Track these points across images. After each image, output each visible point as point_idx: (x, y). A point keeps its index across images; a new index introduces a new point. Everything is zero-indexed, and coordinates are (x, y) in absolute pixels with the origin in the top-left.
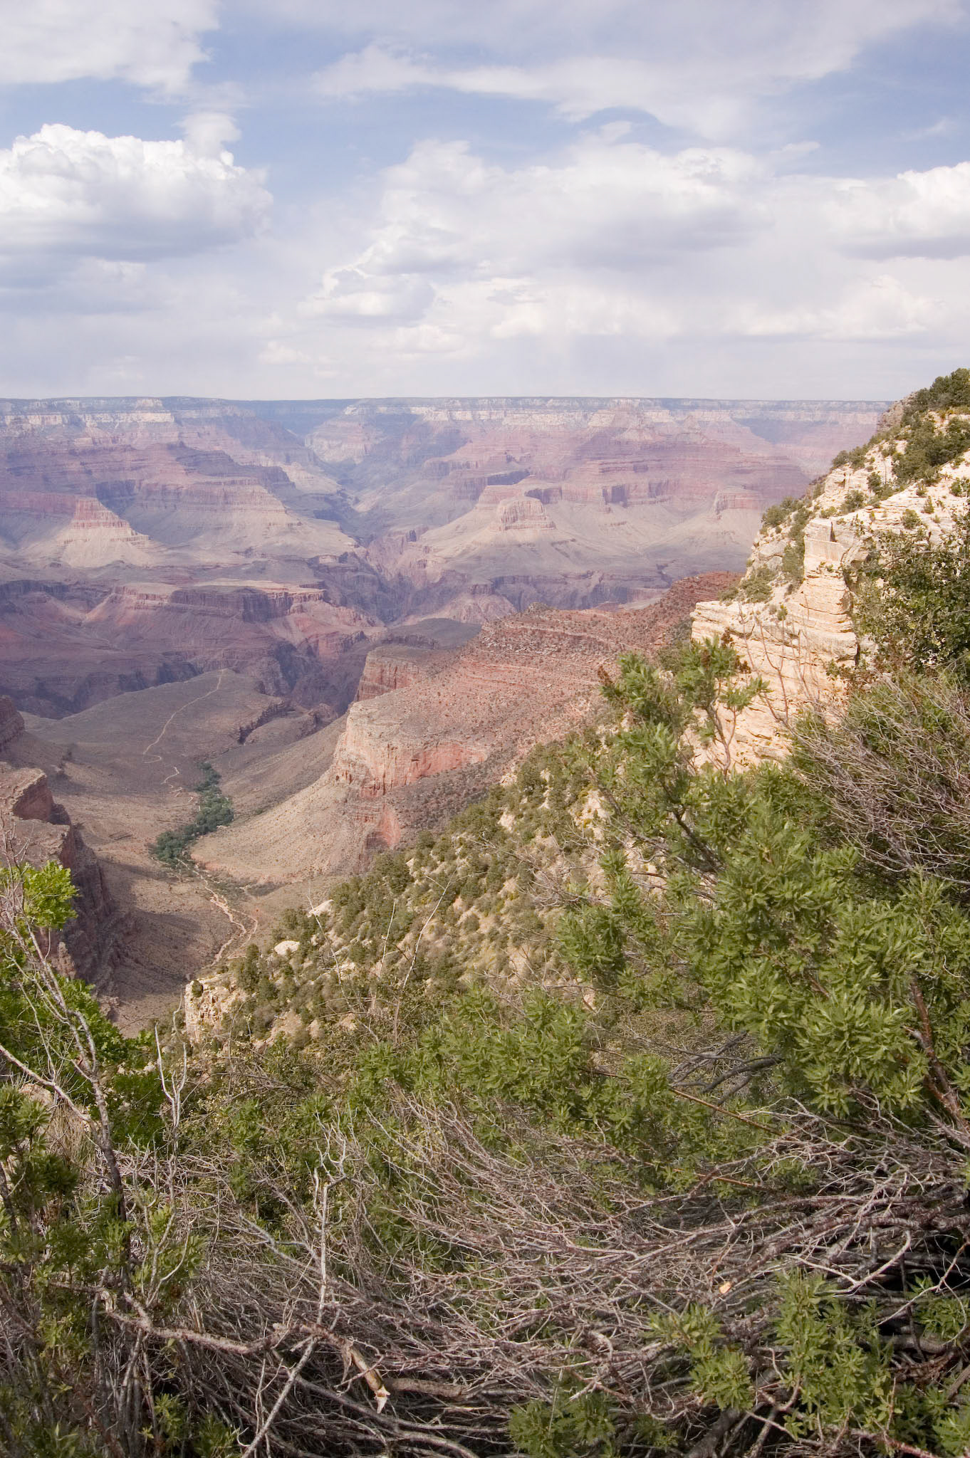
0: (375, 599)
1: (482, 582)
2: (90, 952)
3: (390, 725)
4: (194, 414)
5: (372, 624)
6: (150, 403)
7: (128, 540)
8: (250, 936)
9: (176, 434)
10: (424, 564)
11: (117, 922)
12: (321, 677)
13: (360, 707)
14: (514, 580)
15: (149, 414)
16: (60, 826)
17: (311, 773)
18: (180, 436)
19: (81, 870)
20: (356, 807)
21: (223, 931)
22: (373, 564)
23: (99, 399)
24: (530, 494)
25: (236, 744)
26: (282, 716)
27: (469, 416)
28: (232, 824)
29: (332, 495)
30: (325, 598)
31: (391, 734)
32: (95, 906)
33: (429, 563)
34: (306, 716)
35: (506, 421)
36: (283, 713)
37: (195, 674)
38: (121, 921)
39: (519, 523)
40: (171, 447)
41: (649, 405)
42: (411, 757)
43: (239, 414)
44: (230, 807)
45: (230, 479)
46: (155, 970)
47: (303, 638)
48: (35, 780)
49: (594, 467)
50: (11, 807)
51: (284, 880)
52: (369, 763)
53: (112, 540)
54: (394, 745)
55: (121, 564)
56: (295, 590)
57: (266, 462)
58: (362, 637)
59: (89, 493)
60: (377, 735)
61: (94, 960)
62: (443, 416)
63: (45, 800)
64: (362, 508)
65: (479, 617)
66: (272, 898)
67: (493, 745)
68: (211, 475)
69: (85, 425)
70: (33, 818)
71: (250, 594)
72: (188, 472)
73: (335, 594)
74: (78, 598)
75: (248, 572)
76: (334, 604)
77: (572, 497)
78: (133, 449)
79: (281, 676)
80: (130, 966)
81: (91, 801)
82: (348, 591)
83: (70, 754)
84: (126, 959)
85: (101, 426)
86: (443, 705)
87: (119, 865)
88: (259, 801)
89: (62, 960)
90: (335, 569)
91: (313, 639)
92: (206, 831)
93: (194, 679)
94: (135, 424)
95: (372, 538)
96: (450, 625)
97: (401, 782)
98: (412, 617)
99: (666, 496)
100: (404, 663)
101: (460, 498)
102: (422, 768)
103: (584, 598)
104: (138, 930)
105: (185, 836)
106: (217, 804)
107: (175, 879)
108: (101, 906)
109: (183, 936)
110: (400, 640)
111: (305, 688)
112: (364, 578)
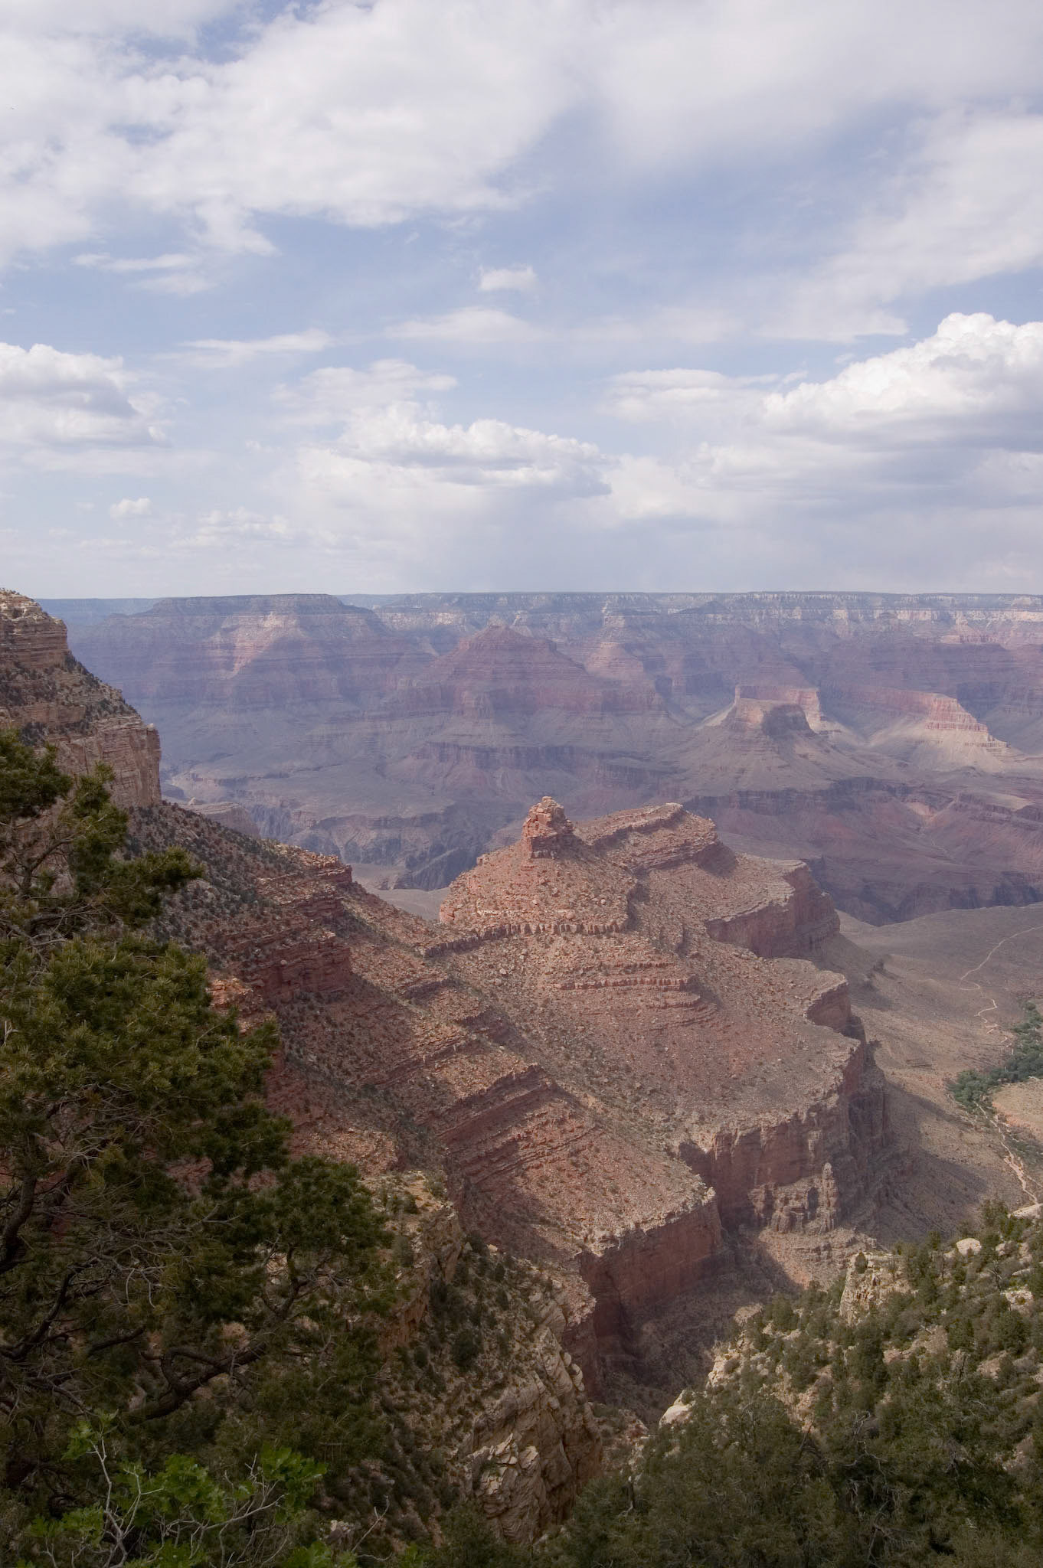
2: (856, 1182)
6: (1028, 601)
7: (983, 745)
11: (892, 1157)
15: (1026, 613)
16: (850, 1039)
19: (863, 1091)
23: (972, 595)
32: (872, 1134)
37: (1036, 901)
38: (897, 1157)
46: (924, 1220)
48: (836, 985)
50: (806, 1009)
53: (966, 744)
55: (971, 771)
59: (949, 693)
61: (859, 1192)
63: (842, 1008)
69: (954, 622)
70: (827, 1025)
74: (921, 801)
78: (1003, 650)
80: (897, 1210)
81: (894, 1019)
83: (882, 964)
84: (895, 1200)
85: (971, 623)
87: (910, 1095)
89: (825, 1182)
92: (1015, 1080)
93: (1032, 906)
94: (1008, 623)
104: (913, 1171)
105: (989, 1079)
106: (1033, 1051)
107: (969, 1125)
108: (879, 1135)
109: (964, 1192)
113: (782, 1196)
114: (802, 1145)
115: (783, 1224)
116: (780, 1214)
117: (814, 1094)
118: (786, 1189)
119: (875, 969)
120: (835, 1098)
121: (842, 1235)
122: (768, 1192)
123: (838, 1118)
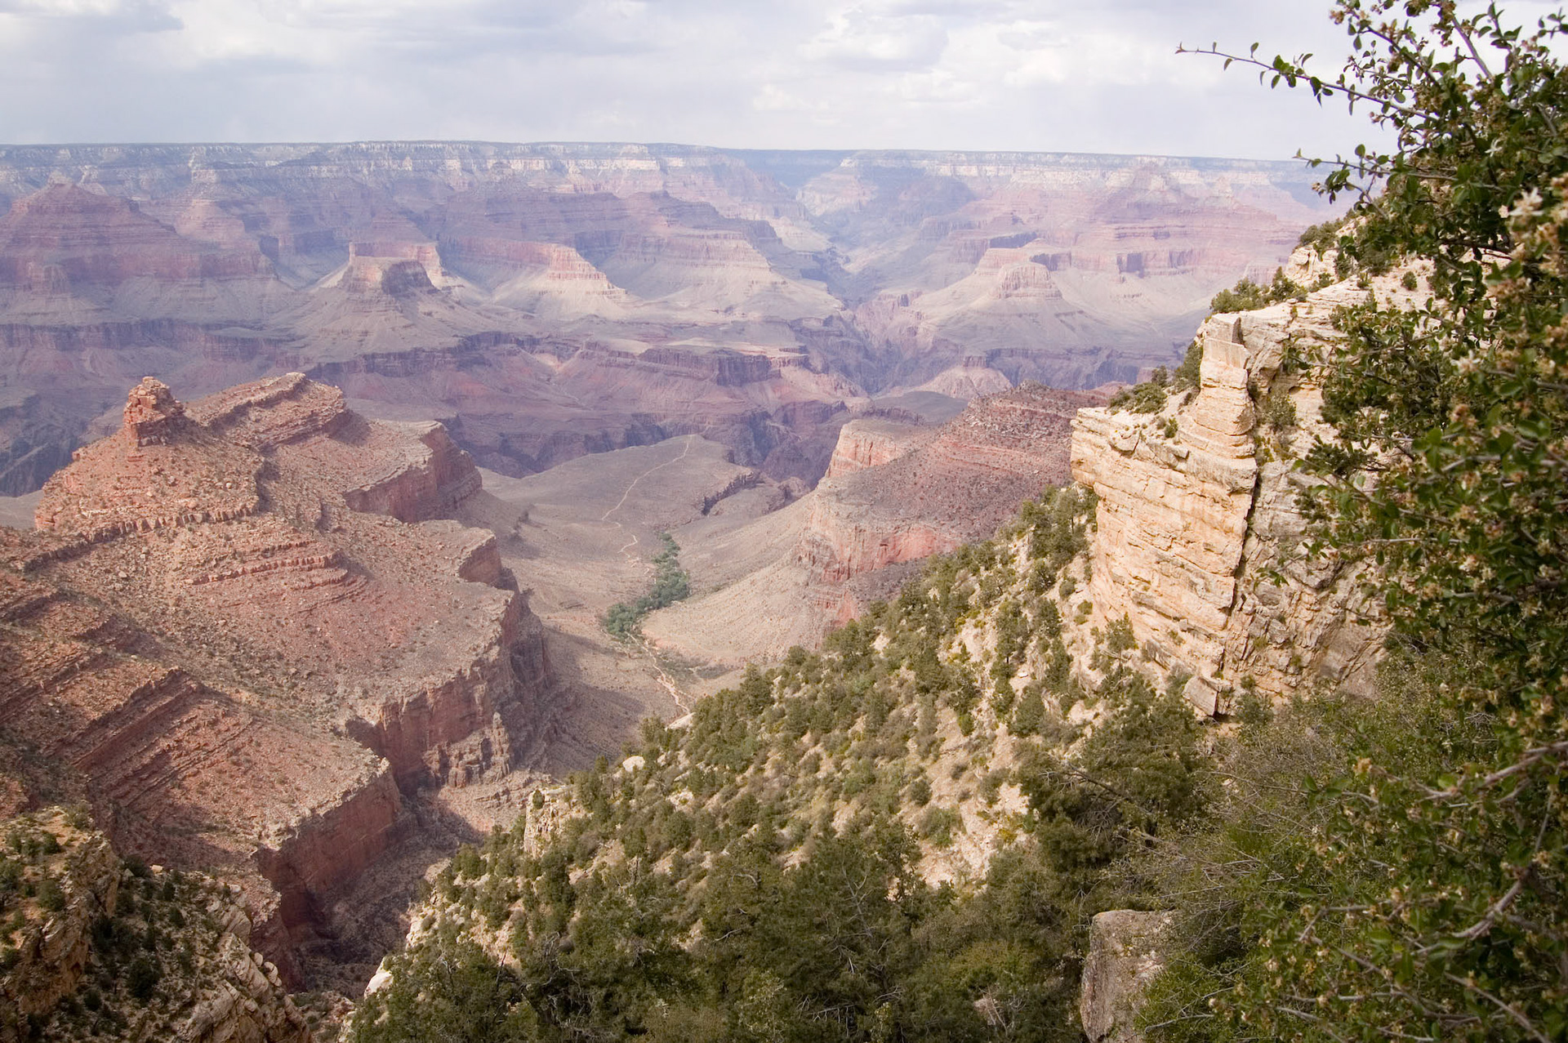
0: (859, 366)
1: (976, 354)
2: (525, 725)
3: (860, 505)
4: (680, 162)
5: (854, 394)
6: (636, 149)
7: (604, 293)
9: (661, 183)
10: (913, 331)
11: (557, 696)
12: (795, 448)
13: (829, 483)
14: (1012, 353)
15: (634, 161)
16: (504, 592)
17: (775, 550)
18: (664, 185)
19: (522, 639)
20: (818, 592)
22: (860, 329)
24: (1035, 259)
25: (700, 515)
26: (750, 488)
27: (974, 171)
28: (687, 600)
29: (820, 253)
30: (805, 364)
31: (861, 516)
32: (535, 678)
33: (921, 330)
34: (775, 490)
35: (1015, 178)
36: (751, 485)
37: (664, 438)
38: (561, 695)
39: (1021, 290)
40: (654, 196)
41: (1176, 164)
42: (880, 542)
43: (728, 163)
44: (686, 582)
45: (713, 232)
46: (592, 749)
47: (779, 405)
48: (484, 541)
49: (1109, 231)
50: (457, 568)
51: (736, 663)
52: (834, 545)
53: (588, 293)
54: (863, 527)
55: (595, 319)
56: (774, 353)
57: (753, 214)
58: (842, 407)
59: (567, 243)
60: (845, 516)
61: (529, 734)
62: (945, 170)
63: (493, 563)
64: (852, 268)
65: (970, 392)
66: (723, 682)
68: (695, 227)
69: (567, 172)
70: (479, 580)
71: (726, 356)
72: (670, 223)
73: (817, 363)
74: (549, 352)
75: (725, 332)
76: (814, 371)
77: (1083, 265)
78: (615, 198)
79: (753, 444)
80: (566, 743)
81: (544, 566)
82: (831, 358)
83: (527, 515)
84: (564, 735)
85: (583, 172)
86: (919, 486)
87: (566, 635)
88: (717, 577)
89: (495, 731)
90: (818, 333)
91: (790, 407)
92: (659, 606)
93: (661, 444)
94: (619, 171)
95: (860, 301)
96: (939, 399)
97: (867, 567)
98: (897, 388)
99: (1188, 267)
101: (958, 261)
102: (891, 553)
103: (1088, 377)
104: (578, 705)
105: (637, 609)
106: (674, 578)
107: (623, 654)
108: (542, 676)
109: (625, 716)
110: (882, 413)
111: (778, 459)
112: (849, 344)
113: (456, 752)
114: (469, 700)
115: (460, 779)
116: (456, 770)
117: (474, 650)
118: (459, 745)
119: (520, 520)
120: (496, 649)
121: (518, 777)
122: (442, 752)
123: (501, 669)
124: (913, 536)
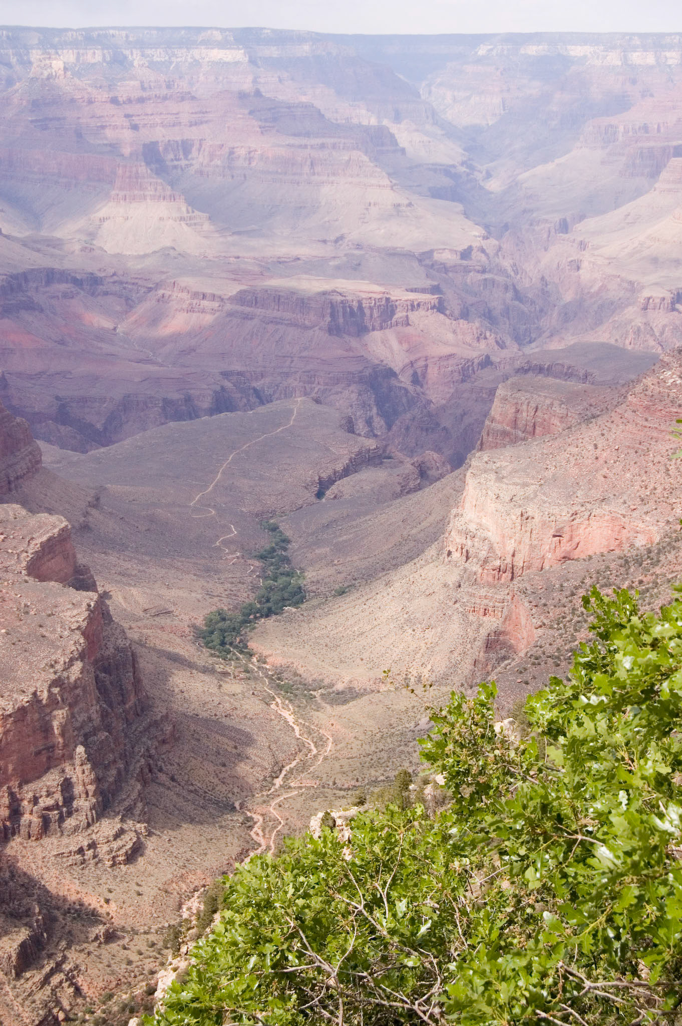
0: (507, 312)
1: (657, 293)
2: (115, 762)
3: (525, 485)
4: (274, 52)
5: (502, 345)
6: (218, 36)
7: (182, 219)
8: (321, 758)
9: (250, 78)
10: (577, 266)
11: (150, 726)
12: (430, 415)
13: (486, 459)
15: (215, 51)
16: (85, 593)
17: (412, 544)
18: (255, 81)
19: (108, 653)
20: (472, 595)
21: (285, 748)
22: (506, 264)
25: (313, 499)
26: (375, 465)
27: (651, 59)
28: (303, 606)
29: (454, 166)
30: (440, 308)
31: (527, 499)
32: (123, 702)
33: (585, 265)
34: (408, 467)
36: (377, 461)
37: (262, 403)
38: (156, 724)
40: (242, 96)
42: (552, 532)
44: (301, 582)
45: (319, 141)
46: (195, 792)
47: (407, 361)
48: (56, 531)
50: (24, 564)
51: (369, 686)
52: (493, 535)
53: (161, 219)
54: (530, 514)
55: (172, 252)
56: (400, 295)
57: (367, 118)
59: (135, 156)
60: (508, 499)
61: (119, 773)
62: (614, 58)
63: (66, 558)
65: (652, 343)
66: (353, 708)
67: (668, 522)
68: (295, 135)
69: (132, 65)
70: (50, 579)
71: (339, 298)
72: (264, 130)
73: (454, 306)
74: (114, 294)
75: (338, 268)
76: (451, 316)
78: (192, 98)
79: (375, 410)
80: (163, 785)
81: (122, 563)
82: (471, 299)
83: (98, 499)
84: (160, 775)
85: (152, 65)
86: (601, 461)
87: (154, 649)
88: (340, 577)
89: (79, 769)
90: (454, 268)
91: (421, 363)
92: (268, 614)
93: (261, 409)
94: (196, 64)
95: (507, 227)
96: (612, 353)
97: (537, 564)
98: (557, 337)
100: (548, 402)
101: (633, 175)
102: (566, 547)
104: (176, 737)
105: (241, 618)
106: (284, 578)
107: (226, 674)
108: (132, 701)
109: (234, 751)
110: (540, 370)
111: (407, 429)
112: (493, 282)
113: (30, 795)
114: (47, 729)
115: (35, 829)
116: (30, 818)
117: (52, 666)
118: (32, 786)
119: (91, 505)
120: (78, 666)
121: (107, 827)
122: (12, 795)
123: (84, 690)
124: (594, 523)
